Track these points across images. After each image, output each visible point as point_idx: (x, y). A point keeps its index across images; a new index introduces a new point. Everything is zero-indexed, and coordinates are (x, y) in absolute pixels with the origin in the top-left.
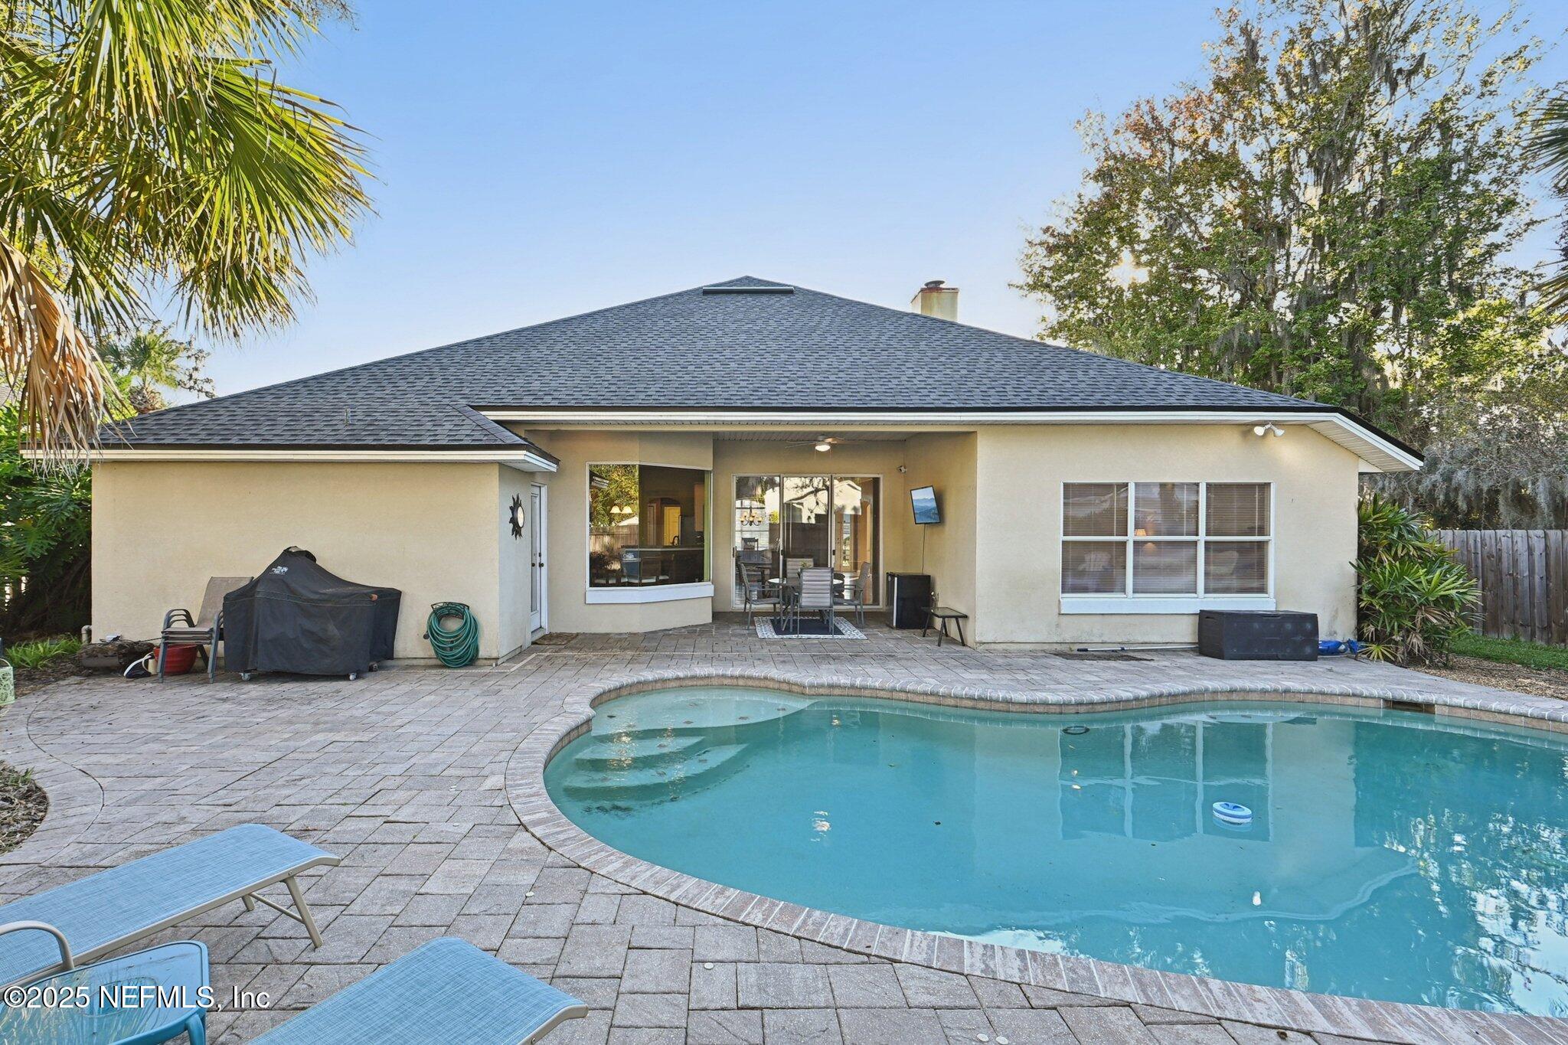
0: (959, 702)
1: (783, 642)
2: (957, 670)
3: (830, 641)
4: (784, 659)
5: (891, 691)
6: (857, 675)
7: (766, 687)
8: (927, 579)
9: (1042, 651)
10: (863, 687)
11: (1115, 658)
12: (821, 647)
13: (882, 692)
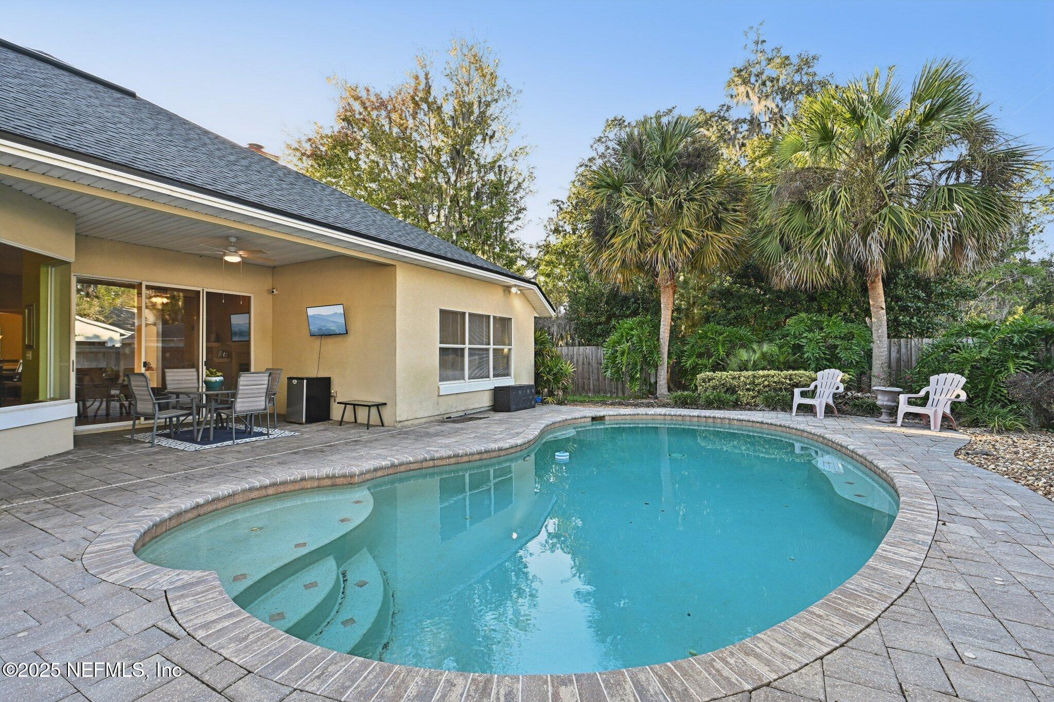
0: (471, 458)
1: (229, 449)
2: (426, 440)
3: (274, 441)
4: (275, 461)
5: (422, 462)
6: (378, 456)
7: (302, 489)
8: (328, 380)
9: (431, 422)
10: (401, 464)
11: (471, 419)
12: (280, 446)
13: (414, 465)
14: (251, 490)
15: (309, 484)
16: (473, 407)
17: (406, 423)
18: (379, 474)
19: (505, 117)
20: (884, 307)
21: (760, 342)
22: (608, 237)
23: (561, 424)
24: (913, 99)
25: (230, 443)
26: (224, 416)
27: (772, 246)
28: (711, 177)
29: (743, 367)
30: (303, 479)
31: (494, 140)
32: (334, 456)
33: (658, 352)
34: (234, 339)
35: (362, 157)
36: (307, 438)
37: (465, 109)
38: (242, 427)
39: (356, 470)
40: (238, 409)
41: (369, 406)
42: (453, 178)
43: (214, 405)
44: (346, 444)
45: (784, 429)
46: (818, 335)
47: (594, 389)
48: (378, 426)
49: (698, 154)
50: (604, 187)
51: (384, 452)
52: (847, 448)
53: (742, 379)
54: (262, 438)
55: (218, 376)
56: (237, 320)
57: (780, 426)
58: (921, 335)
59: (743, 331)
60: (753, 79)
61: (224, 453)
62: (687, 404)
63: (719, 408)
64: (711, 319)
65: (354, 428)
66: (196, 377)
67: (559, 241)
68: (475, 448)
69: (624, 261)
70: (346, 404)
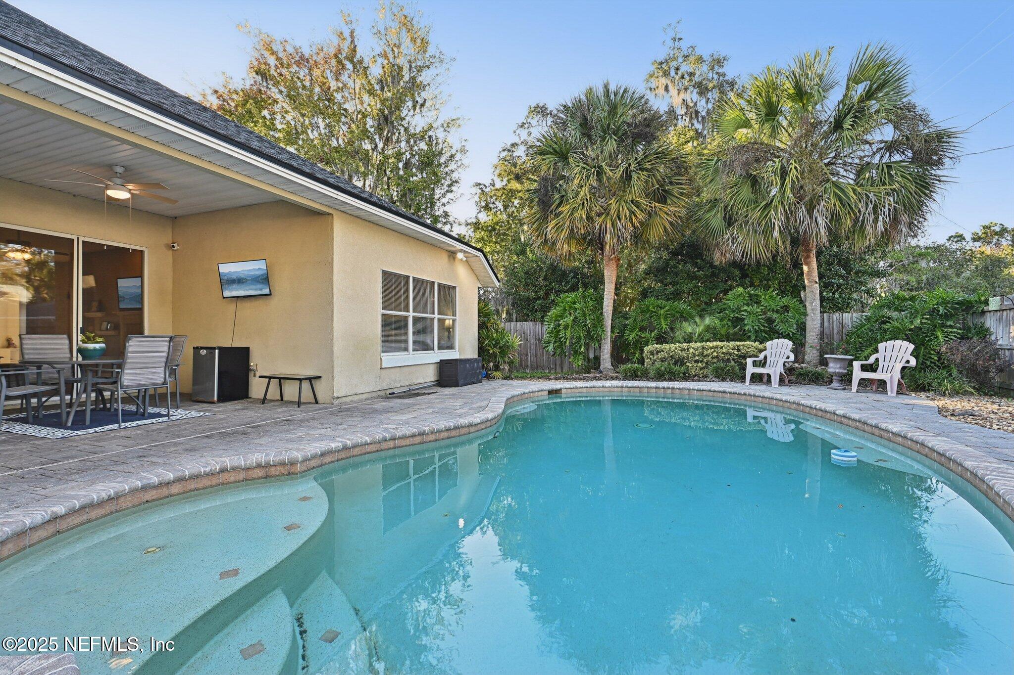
1: (112, 435)
2: (377, 417)
3: (176, 423)
4: (179, 448)
5: (380, 442)
6: (322, 438)
7: (222, 484)
8: (246, 351)
9: (373, 398)
10: (355, 446)
11: (418, 395)
12: (186, 429)
13: (371, 446)
14: (145, 488)
15: (232, 477)
16: (418, 382)
17: (344, 399)
18: (328, 459)
19: (437, 85)
20: (818, 281)
21: (702, 317)
22: (554, 206)
23: (519, 398)
24: (849, 80)
25: (114, 426)
26: (107, 394)
27: (716, 220)
28: (660, 147)
29: (689, 339)
30: (224, 470)
31: (425, 109)
32: (263, 439)
33: (602, 326)
34: (122, 306)
35: (278, 116)
36: (221, 419)
37: (396, 73)
38: (133, 408)
39: (299, 456)
40: (126, 383)
41: (300, 380)
42: (380, 146)
43: (91, 380)
44: (276, 424)
45: (749, 398)
46: (756, 309)
47: (531, 365)
48: (310, 403)
49: (647, 123)
50: (551, 153)
51: (329, 432)
52: (835, 414)
53: (691, 350)
54: (161, 420)
55: (97, 342)
56: (125, 285)
57: (745, 394)
58: (842, 310)
59: (682, 306)
60: (673, 73)
61: (105, 440)
62: (637, 376)
63: (670, 380)
64: (649, 294)
65: (280, 406)
66: (67, 346)
67: (490, 218)
68: (442, 424)
69: (572, 230)
70: (270, 378)
